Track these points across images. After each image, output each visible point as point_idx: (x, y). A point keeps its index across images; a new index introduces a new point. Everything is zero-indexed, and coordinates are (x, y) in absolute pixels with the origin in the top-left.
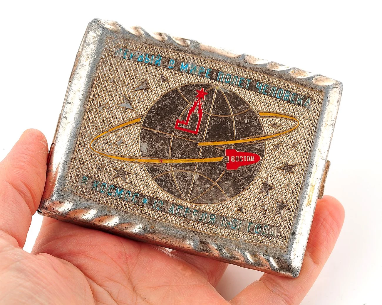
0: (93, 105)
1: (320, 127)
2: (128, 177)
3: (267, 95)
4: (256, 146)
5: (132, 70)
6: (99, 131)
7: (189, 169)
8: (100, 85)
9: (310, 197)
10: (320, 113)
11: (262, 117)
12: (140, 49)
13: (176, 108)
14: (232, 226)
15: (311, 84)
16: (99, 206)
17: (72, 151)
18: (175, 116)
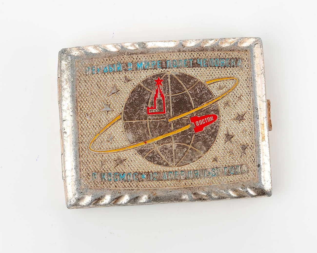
0: (82, 116)
1: (254, 78)
2: (125, 163)
3: (208, 67)
4: (211, 109)
5: (102, 81)
6: (93, 135)
7: (168, 142)
8: (82, 100)
9: (263, 133)
10: (251, 67)
11: (209, 85)
12: (103, 63)
13: (144, 98)
14: (212, 175)
15: (238, 48)
16: (111, 192)
17: (78, 157)
18: (144, 105)
